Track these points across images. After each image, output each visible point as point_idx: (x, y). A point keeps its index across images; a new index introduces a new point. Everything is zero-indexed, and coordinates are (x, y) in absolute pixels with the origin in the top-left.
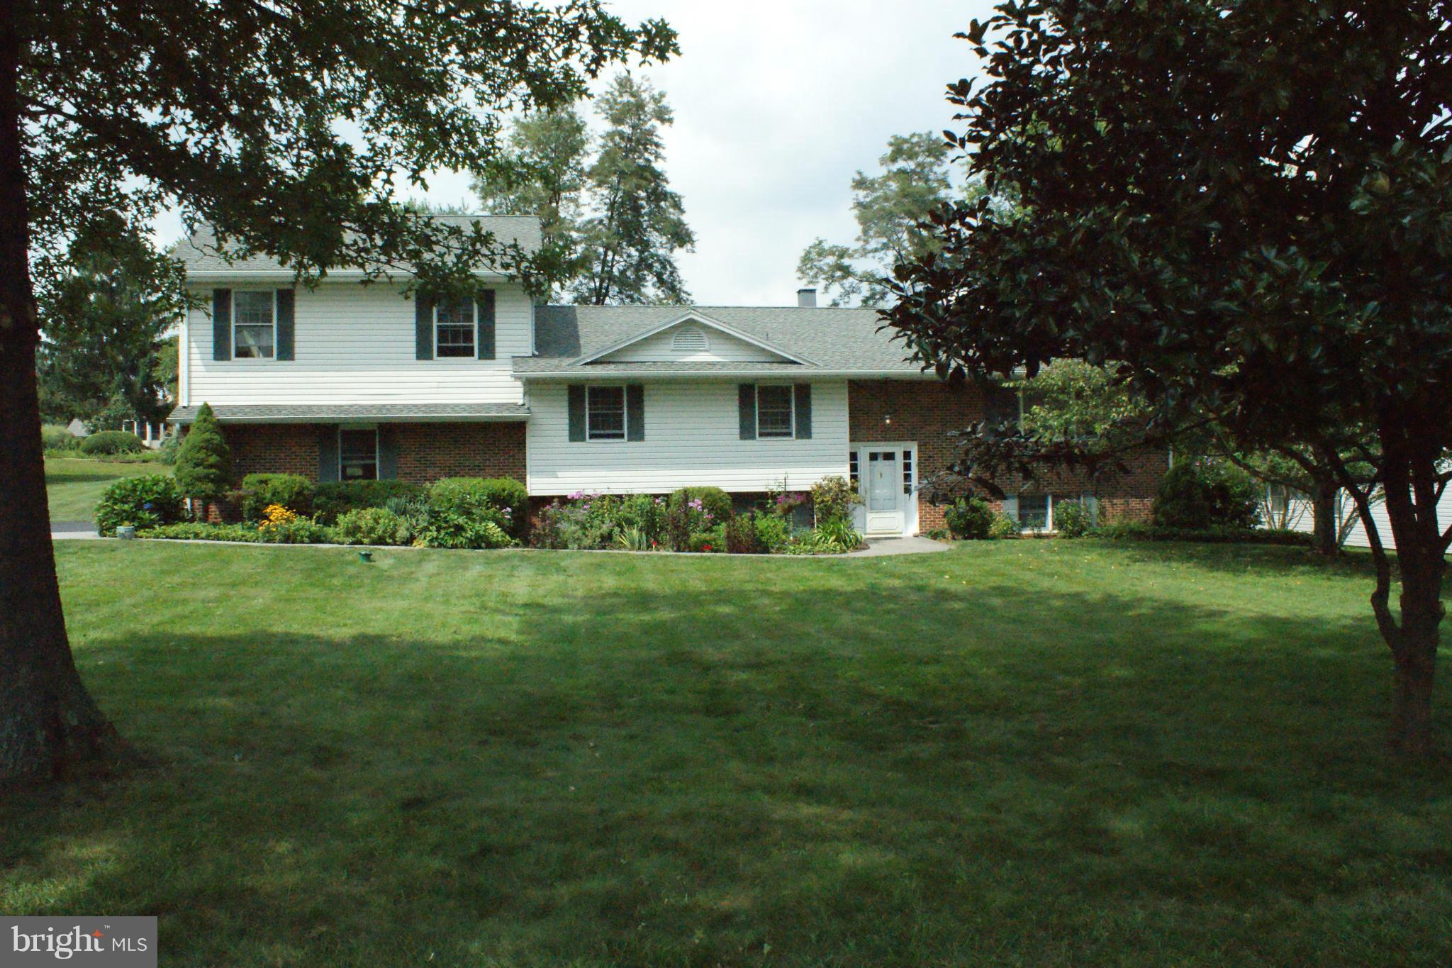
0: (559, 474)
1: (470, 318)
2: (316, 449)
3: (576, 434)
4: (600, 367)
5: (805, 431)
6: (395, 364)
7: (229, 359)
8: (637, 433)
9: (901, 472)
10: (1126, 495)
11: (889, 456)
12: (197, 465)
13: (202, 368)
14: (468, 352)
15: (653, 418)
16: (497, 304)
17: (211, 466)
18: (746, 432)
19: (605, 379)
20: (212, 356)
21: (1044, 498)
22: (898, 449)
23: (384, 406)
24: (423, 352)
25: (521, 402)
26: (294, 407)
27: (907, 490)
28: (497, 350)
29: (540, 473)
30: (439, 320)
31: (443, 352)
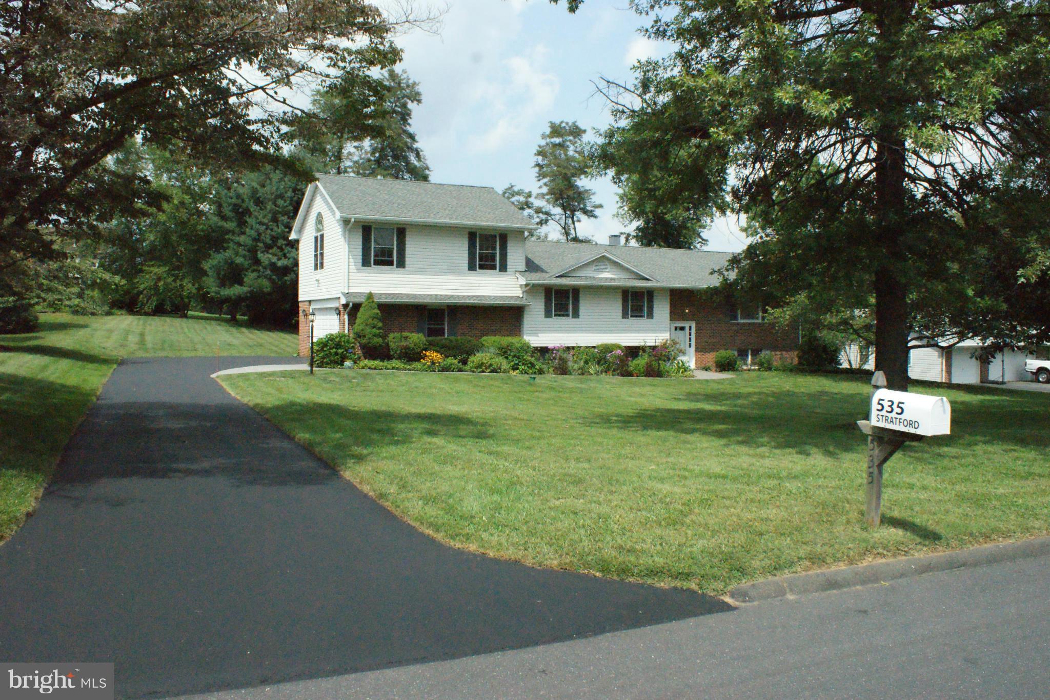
0: (540, 335)
1: (494, 249)
2: (416, 319)
3: (548, 314)
4: (564, 279)
5: (650, 315)
6: (458, 272)
7: (370, 266)
8: (576, 315)
9: (688, 337)
10: (781, 350)
11: (682, 329)
12: (374, 327)
13: (355, 271)
14: (493, 267)
15: (585, 307)
16: (508, 242)
17: (379, 328)
18: (625, 315)
19: (561, 285)
20: (361, 264)
21: (747, 351)
22: (686, 325)
23: (452, 296)
24: (472, 267)
25: (521, 296)
26: (408, 295)
27: (690, 346)
28: (508, 267)
29: (530, 334)
30: (480, 250)
31: (481, 267)
